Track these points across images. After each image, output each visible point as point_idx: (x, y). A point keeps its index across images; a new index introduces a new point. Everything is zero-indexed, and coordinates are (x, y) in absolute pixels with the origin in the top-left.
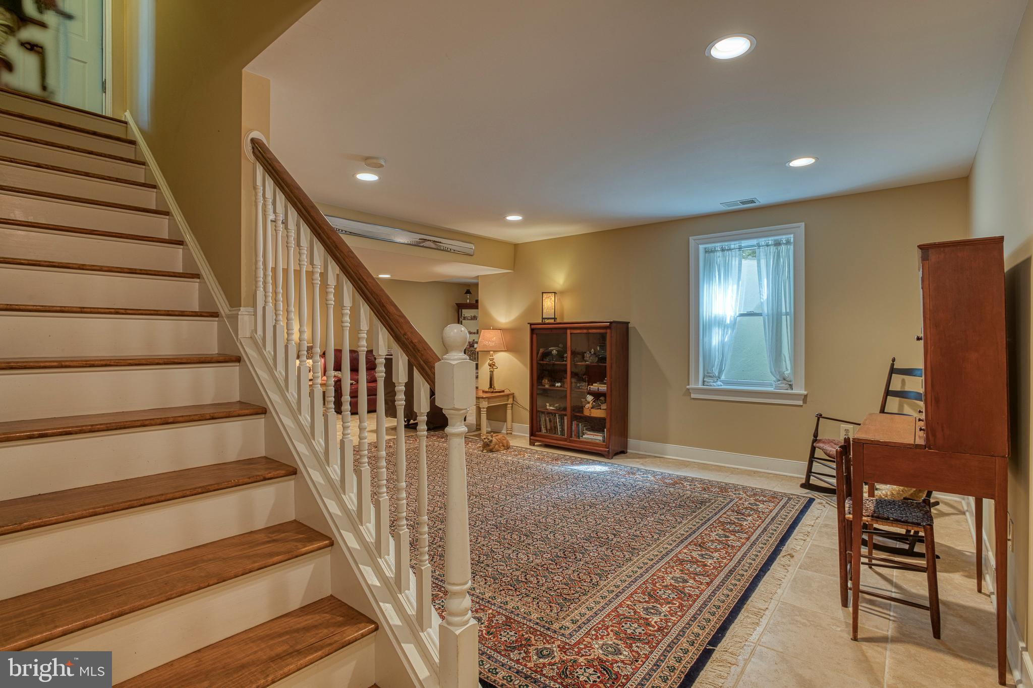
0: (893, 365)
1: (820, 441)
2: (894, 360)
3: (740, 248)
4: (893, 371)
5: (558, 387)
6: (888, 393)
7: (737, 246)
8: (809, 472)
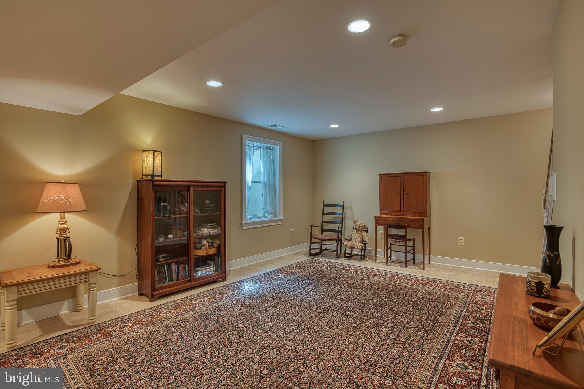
0: (323, 203)
1: (313, 235)
2: (323, 202)
3: (254, 146)
4: (324, 205)
5: (170, 238)
6: (324, 214)
7: (252, 145)
8: (311, 249)
